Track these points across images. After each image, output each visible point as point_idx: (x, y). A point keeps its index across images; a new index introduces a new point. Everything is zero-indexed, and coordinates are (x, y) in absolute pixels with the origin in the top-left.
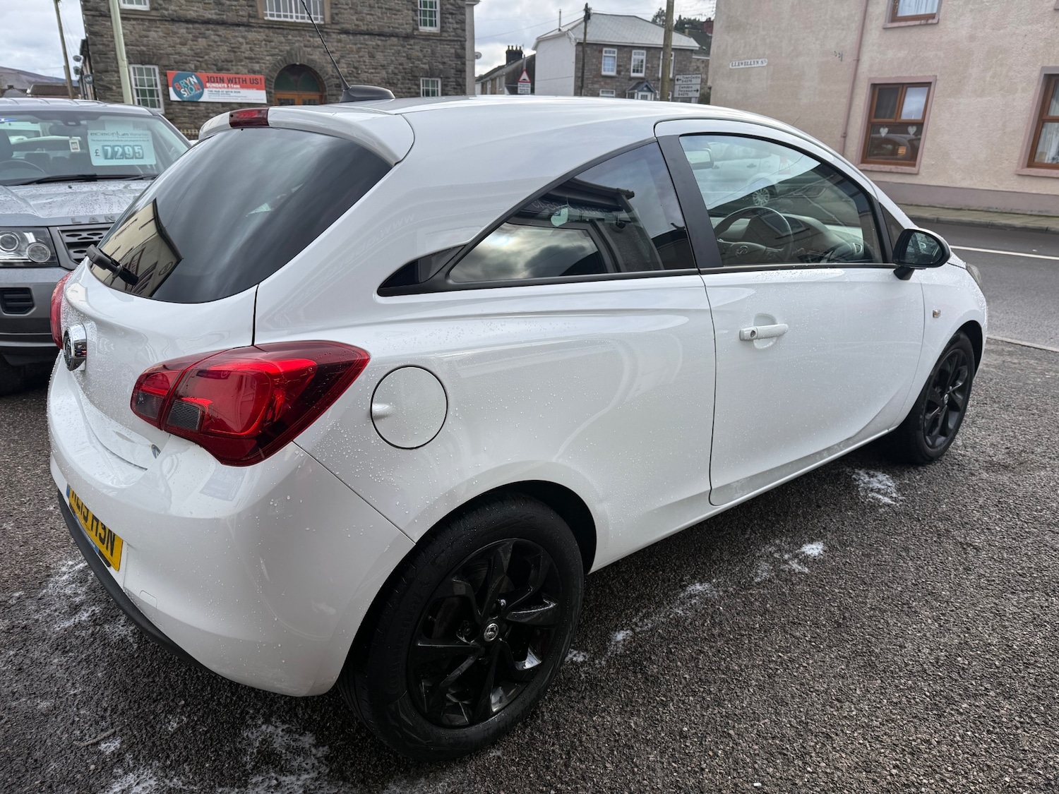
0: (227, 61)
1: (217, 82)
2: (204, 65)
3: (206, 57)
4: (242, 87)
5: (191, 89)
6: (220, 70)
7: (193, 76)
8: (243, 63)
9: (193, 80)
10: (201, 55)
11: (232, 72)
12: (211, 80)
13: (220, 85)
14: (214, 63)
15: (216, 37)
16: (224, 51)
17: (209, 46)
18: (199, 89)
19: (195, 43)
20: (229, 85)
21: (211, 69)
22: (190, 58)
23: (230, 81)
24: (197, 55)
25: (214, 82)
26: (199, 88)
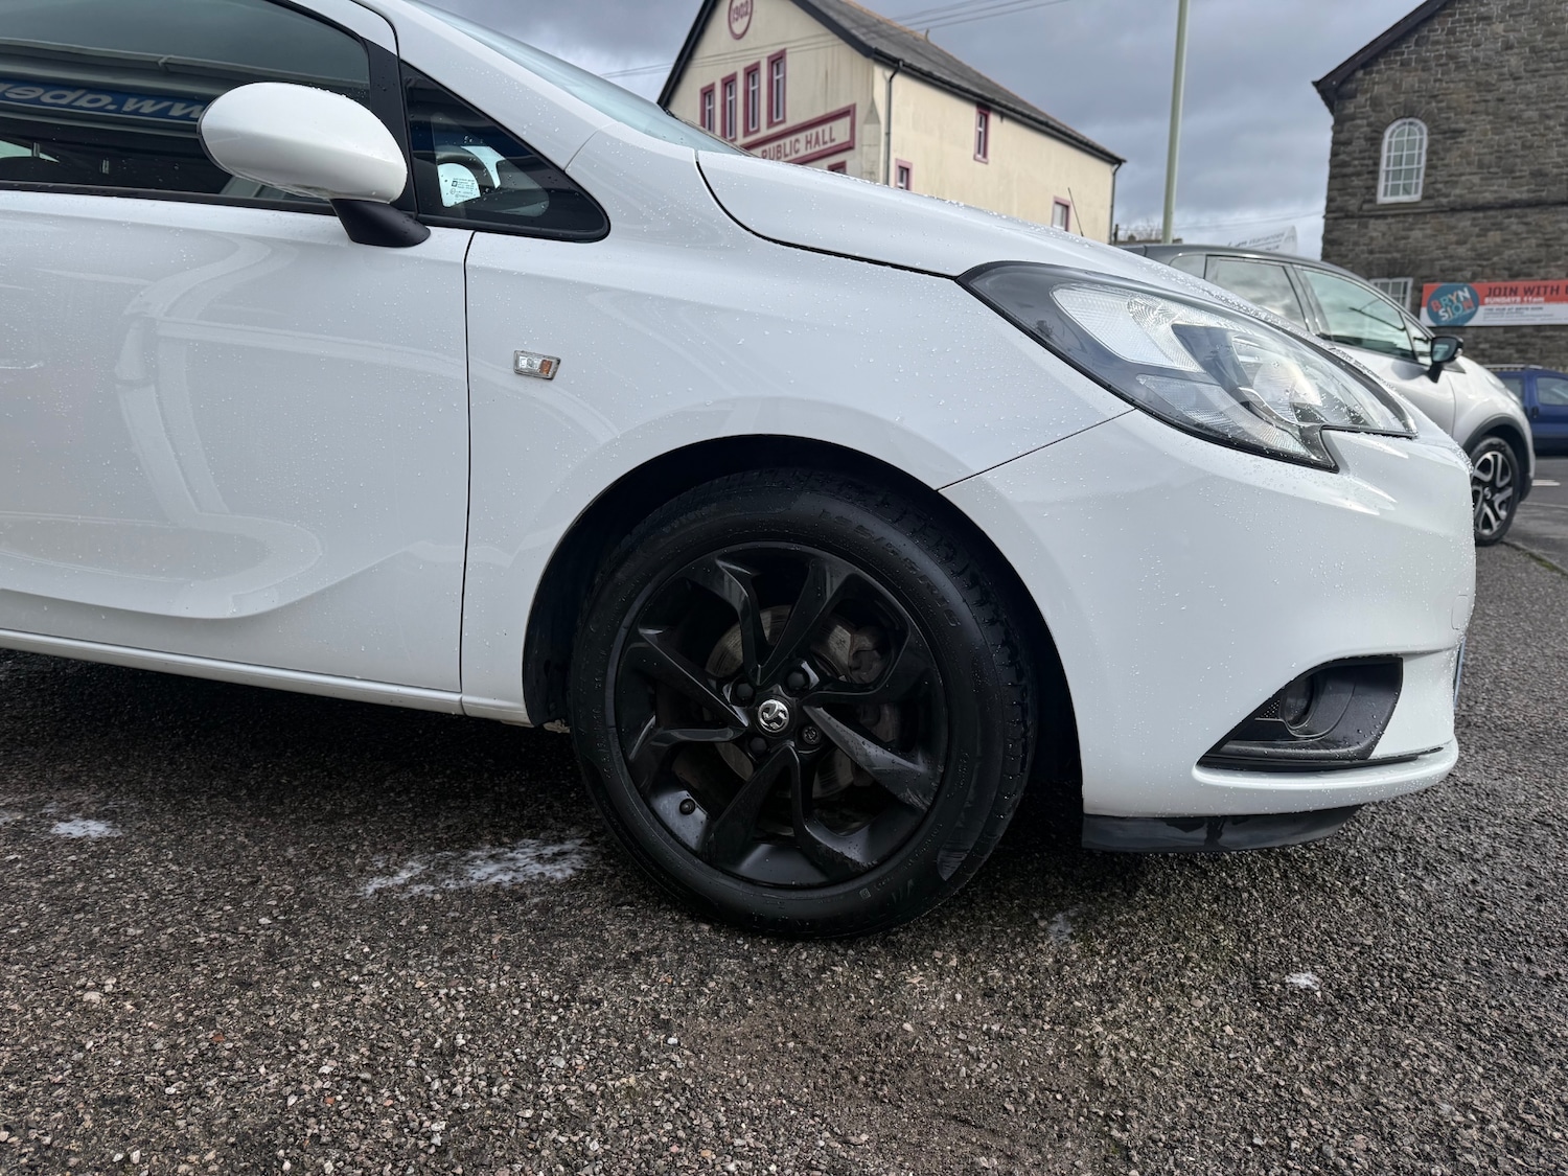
0: (1531, 261)
1: (1505, 295)
2: (1488, 271)
3: (1495, 259)
4: (1548, 300)
5: (1457, 309)
6: (1514, 276)
7: (1466, 289)
8: (1560, 263)
9: (1465, 294)
10: (1486, 257)
11: (1535, 277)
12: (1492, 293)
13: (1509, 300)
14: (1507, 266)
15: (1520, 226)
16: (1529, 246)
17: (1505, 241)
18: (1469, 308)
19: (1482, 239)
20: (1525, 299)
21: (1499, 276)
22: (1468, 262)
23: (1528, 292)
24: (1480, 256)
25: (1499, 295)
26: (1472, 305)
